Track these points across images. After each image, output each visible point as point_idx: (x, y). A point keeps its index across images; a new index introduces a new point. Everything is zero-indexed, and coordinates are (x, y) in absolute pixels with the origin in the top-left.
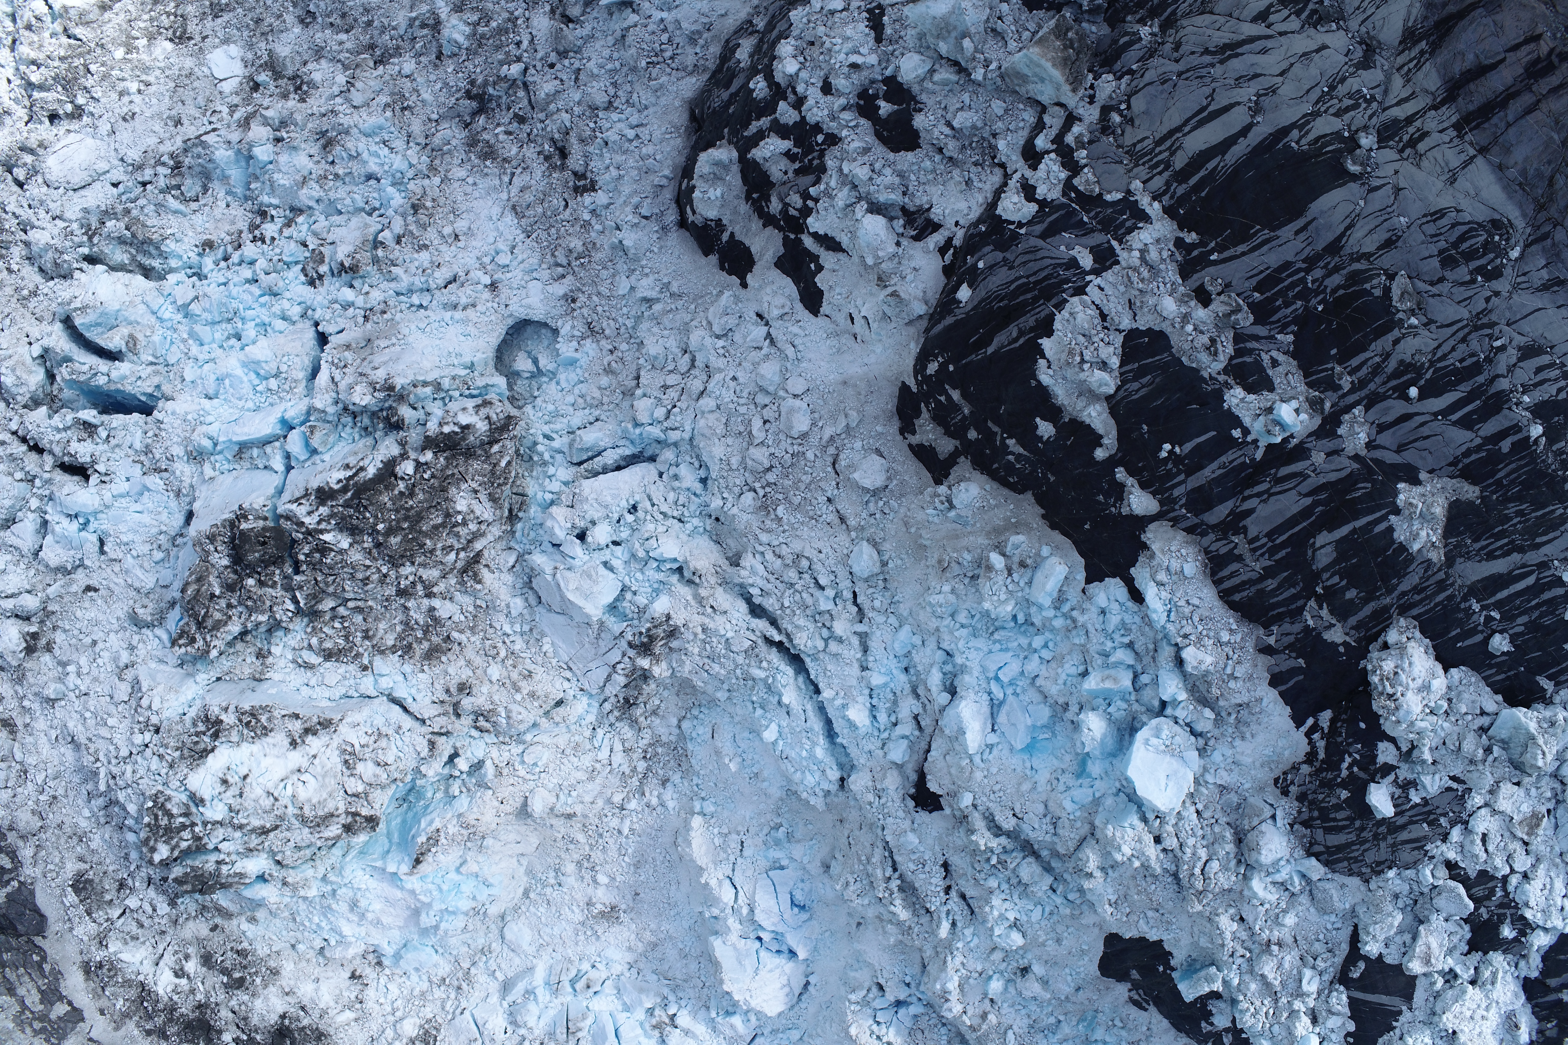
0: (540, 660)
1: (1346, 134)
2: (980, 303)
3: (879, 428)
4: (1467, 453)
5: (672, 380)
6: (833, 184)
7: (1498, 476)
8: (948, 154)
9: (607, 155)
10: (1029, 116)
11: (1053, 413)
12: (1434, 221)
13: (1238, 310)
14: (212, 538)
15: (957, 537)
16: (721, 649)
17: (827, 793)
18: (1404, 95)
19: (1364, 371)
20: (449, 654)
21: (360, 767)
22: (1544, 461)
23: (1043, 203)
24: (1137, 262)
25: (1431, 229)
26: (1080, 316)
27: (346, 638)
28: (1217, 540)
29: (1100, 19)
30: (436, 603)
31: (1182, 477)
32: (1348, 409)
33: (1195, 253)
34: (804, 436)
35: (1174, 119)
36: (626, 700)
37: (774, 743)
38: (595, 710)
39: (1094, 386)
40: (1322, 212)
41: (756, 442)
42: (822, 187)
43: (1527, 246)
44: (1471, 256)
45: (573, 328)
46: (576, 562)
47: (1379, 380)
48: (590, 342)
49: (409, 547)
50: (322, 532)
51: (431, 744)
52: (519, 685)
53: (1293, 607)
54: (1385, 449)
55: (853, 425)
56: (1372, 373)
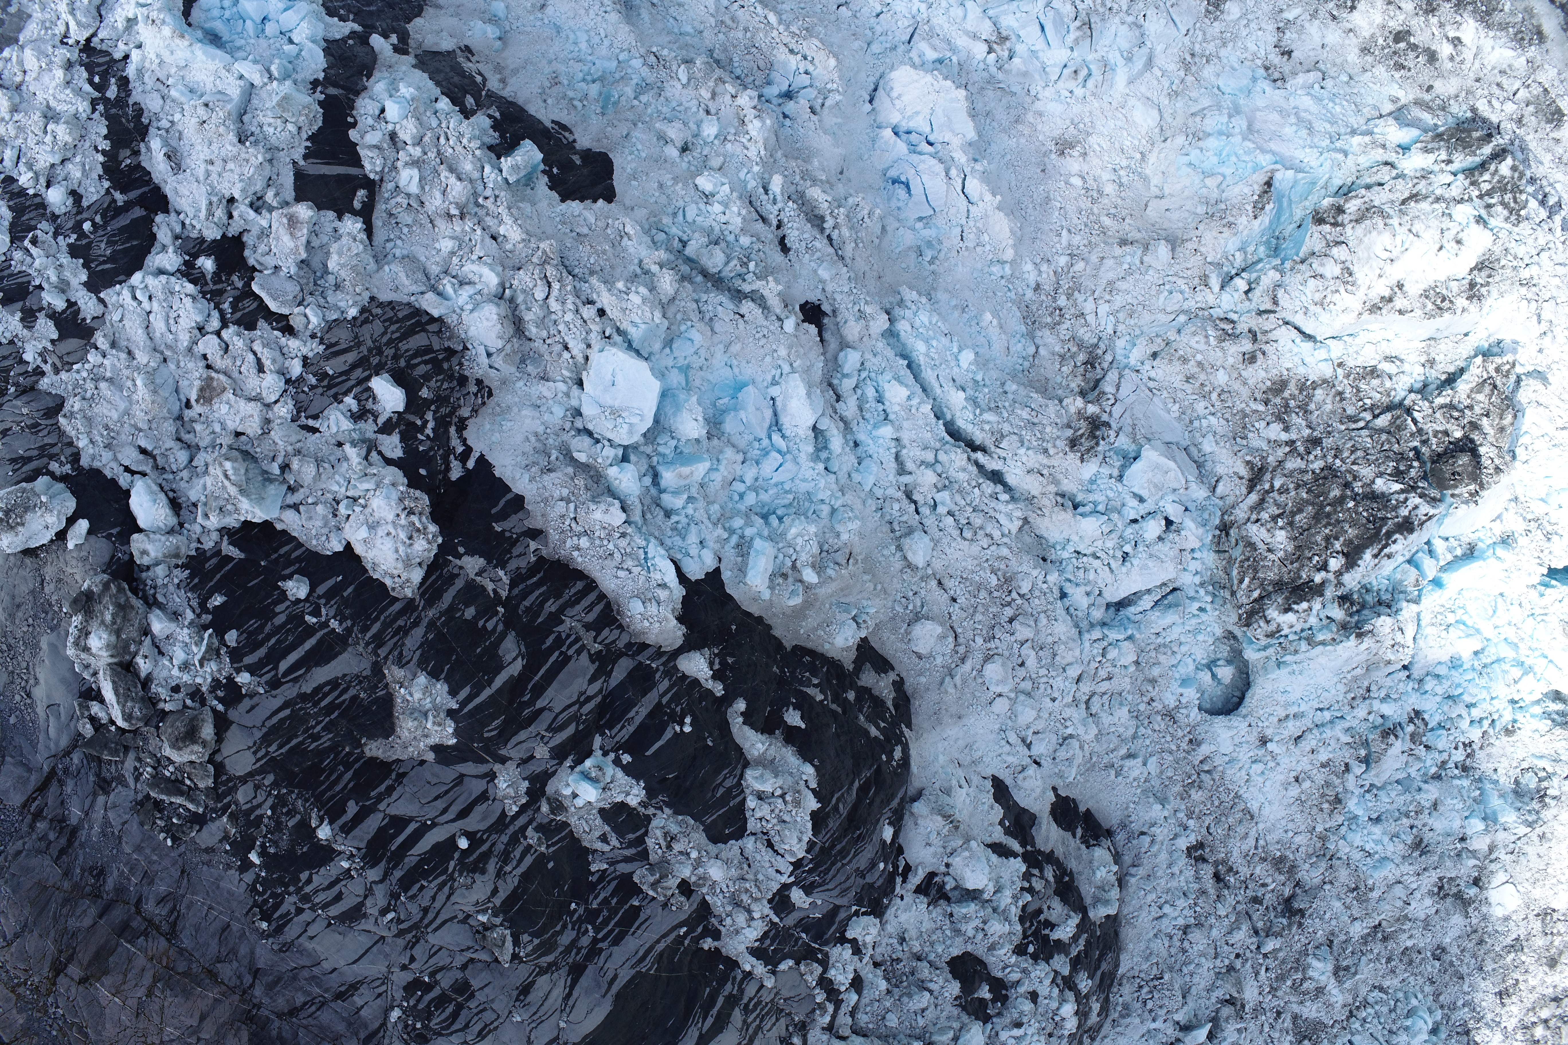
0: (1179, 395)
4: (390, 790)
5: (1105, 686)
6: (1013, 909)
7: (351, 772)
8: (925, 963)
9: (1183, 884)
10: (863, 1019)
11: (791, 736)
13: (654, 885)
14: (1498, 470)
15: (842, 590)
16: (1027, 435)
17: (903, 305)
19: (517, 853)
20: (1264, 388)
21: (1337, 270)
22: (307, 800)
23: (843, 940)
24: (754, 907)
26: (795, 841)
27: (1358, 391)
28: (614, 641)
30: (1284, 436)
31: (664, 701)
32: (523, 809)
33: (700, 929)
34: (988, 659)
36: (1093, 367)
37: (960, 349)
38: (1119, 352)
39: (768, 774)
41: (1029, 644)
42: (1021, 903)
44: (442, 1001)
45: (1188, 716)
46: (1170, 498)
47: (500, 847)
48: (1172, 706)
49: (1321, 489)
50: (1402, 491)
51: (1276, 303)
52: (1197, 370)
53: (521, 586)
54: (476, 777)
55: (948, 679)
56: (509, 853)
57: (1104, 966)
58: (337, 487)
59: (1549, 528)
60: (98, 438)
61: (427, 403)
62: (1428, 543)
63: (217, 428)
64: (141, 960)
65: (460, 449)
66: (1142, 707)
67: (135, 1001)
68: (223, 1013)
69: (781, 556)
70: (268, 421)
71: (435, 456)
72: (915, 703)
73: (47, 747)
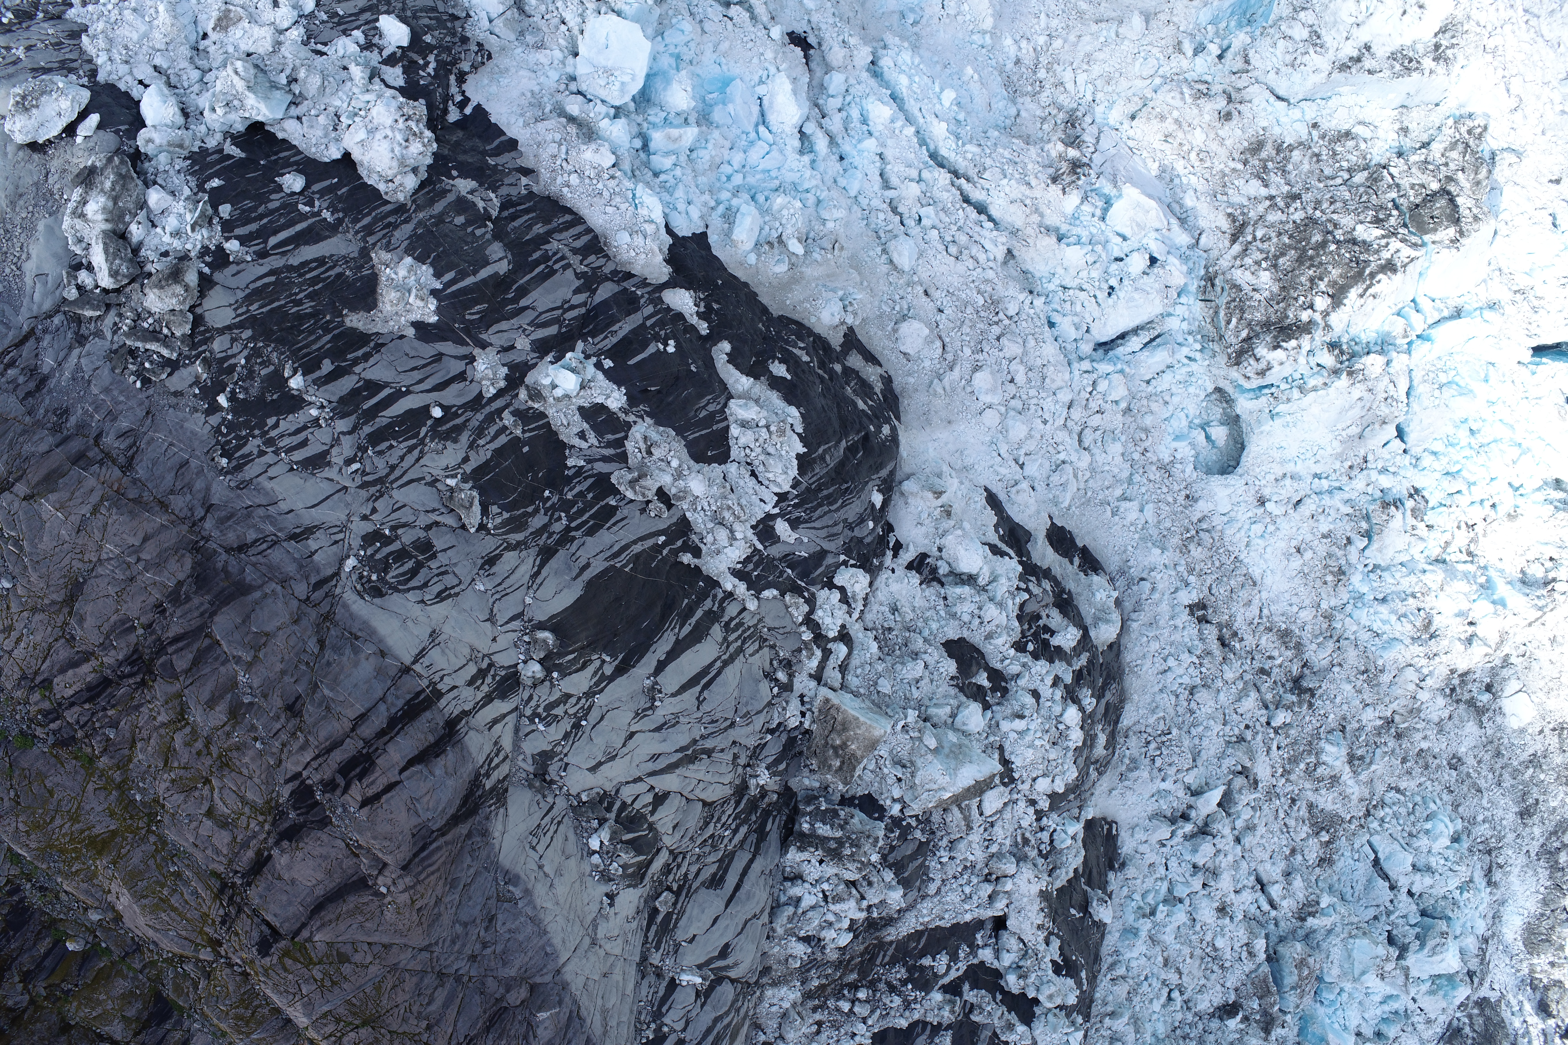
0: (1159, 154)
1: (555, 675)
2: (863, 489)
3: (911, 380)
4: (366, 357)
5: (1096, 421)
6: (1010, 604)
7: (329, 337)
8: (919, 637)
9: (1187, 640)
10: (854, 679)
11: (775, 383)
12: (446, 589)
13: (632, 483)
14: (1476, 219)
15: (828, 276)
16: (1010, 170)
17: (885, 47)
18: (498, 727)
19: (492, 430)
20: (1241, 149)
21: (1305, 34)
22: (282, 354)
23: (831, 585)
24: (737, 527)
25: (450, 580)
26: (779, 470)
27: (1334, 153)
28: (600, 267)
29: (801, 795)
30: (1264, 192)
31: (649, 323)
32: (500, 393)
33: (679, 543)
34: (977, 368)
35: (732, 673)
36: (1073, 126)
37: (942, 90)
38: (1099, 115)
39: (752, 403)
40: (568, 586)
41: (1018, 362)
42: (1018, 601)
43: (337, 574)
44: (402, 555)
45: (1183, 471)
46: (1154, 235)
47: (474, 423)
48: (1167, 460)
49: (1302, 235)
50: (1383, 237)
51: (1247, 62)
52: (1175, 127)
53: (512, 210)
54: (456, 357)
55: (936, 381)
56: (484, 429)
57: (1108, 696)
58: (338, 102)
59: (1536, 303)
60: (117, 57)
61: (430, 48)
62: (1413, 301)
63: (231, 49)
64: (91, 482)
65: (458, 98)
66: (1136, 456)
67: (79, 517)
68: (170, 538)
69: (767, 228)
70: (280, 43)
71: (435, 90)
72: (904, 403)
73: (30, 309)
